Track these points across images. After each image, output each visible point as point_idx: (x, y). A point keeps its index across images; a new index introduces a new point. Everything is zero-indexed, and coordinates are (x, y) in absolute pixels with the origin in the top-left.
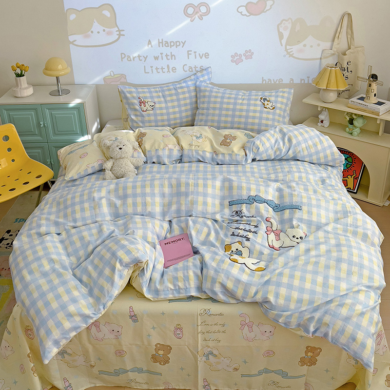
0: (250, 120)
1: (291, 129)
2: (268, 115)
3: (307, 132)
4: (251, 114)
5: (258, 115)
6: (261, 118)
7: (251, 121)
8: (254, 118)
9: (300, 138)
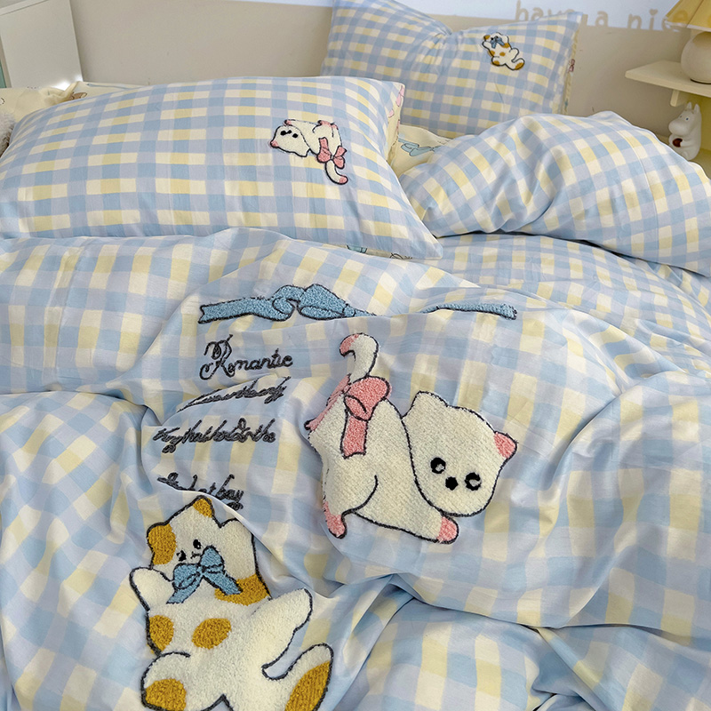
0: (448, 99)
1: (565, 129)
2: (500, 86)
3: (622, 145)
4: (452, 81)
5: (470, 83)
6: (479, 95)
7: (451, 103)
8: (459, 92)
9: (594, 167)
